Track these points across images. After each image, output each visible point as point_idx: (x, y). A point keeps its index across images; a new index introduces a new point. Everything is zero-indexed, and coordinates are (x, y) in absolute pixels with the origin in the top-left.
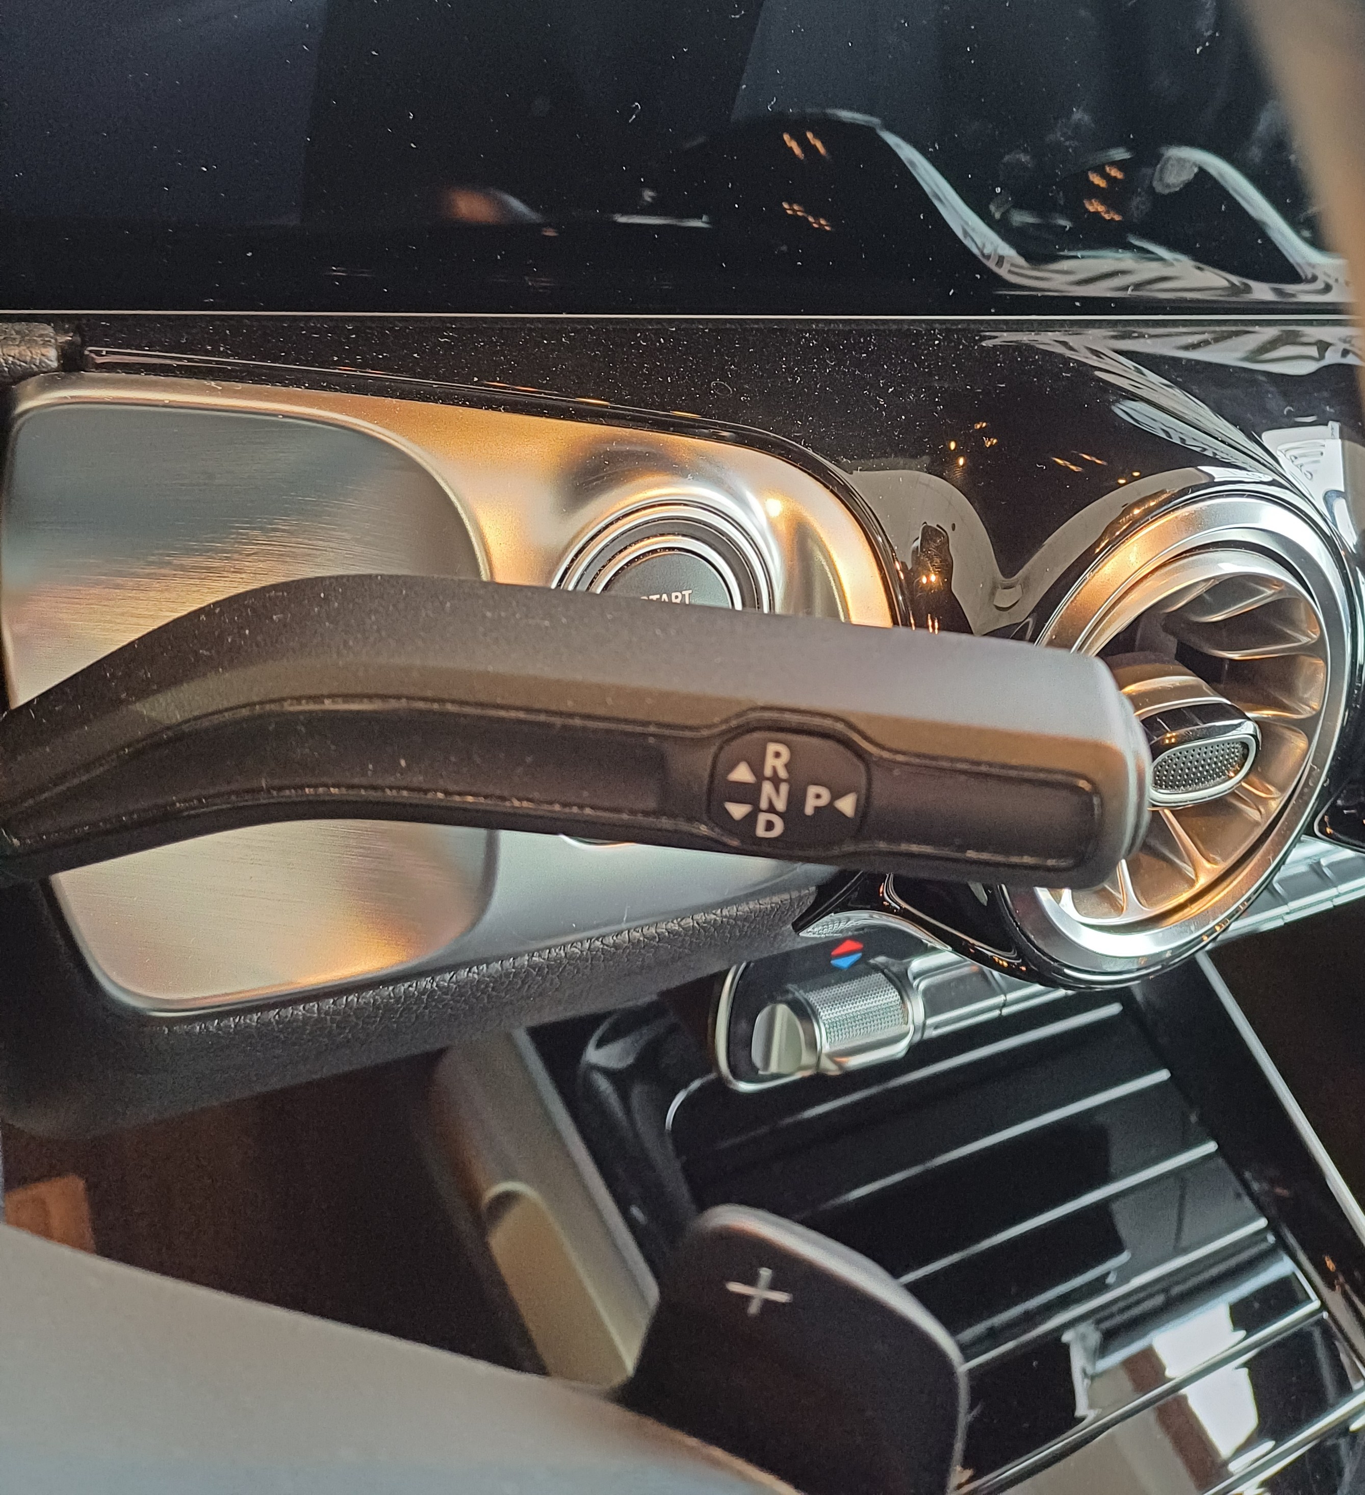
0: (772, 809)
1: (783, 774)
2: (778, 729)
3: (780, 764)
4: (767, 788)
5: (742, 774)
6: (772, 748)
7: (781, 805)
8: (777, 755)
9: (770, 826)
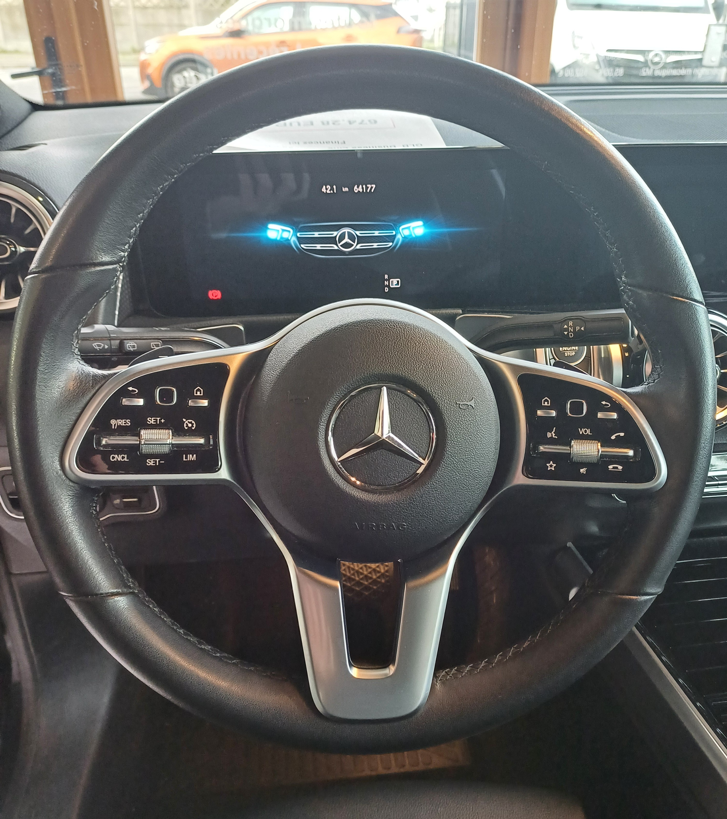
0: (571, 332)
1: (572, 325)
2: (571, 319)
3: (571, 324)
4: (570, 328)
5: (566, 327)
6: (570, 322)
7: (572, 331)
8: (571, 323)
9: (571, 335)
